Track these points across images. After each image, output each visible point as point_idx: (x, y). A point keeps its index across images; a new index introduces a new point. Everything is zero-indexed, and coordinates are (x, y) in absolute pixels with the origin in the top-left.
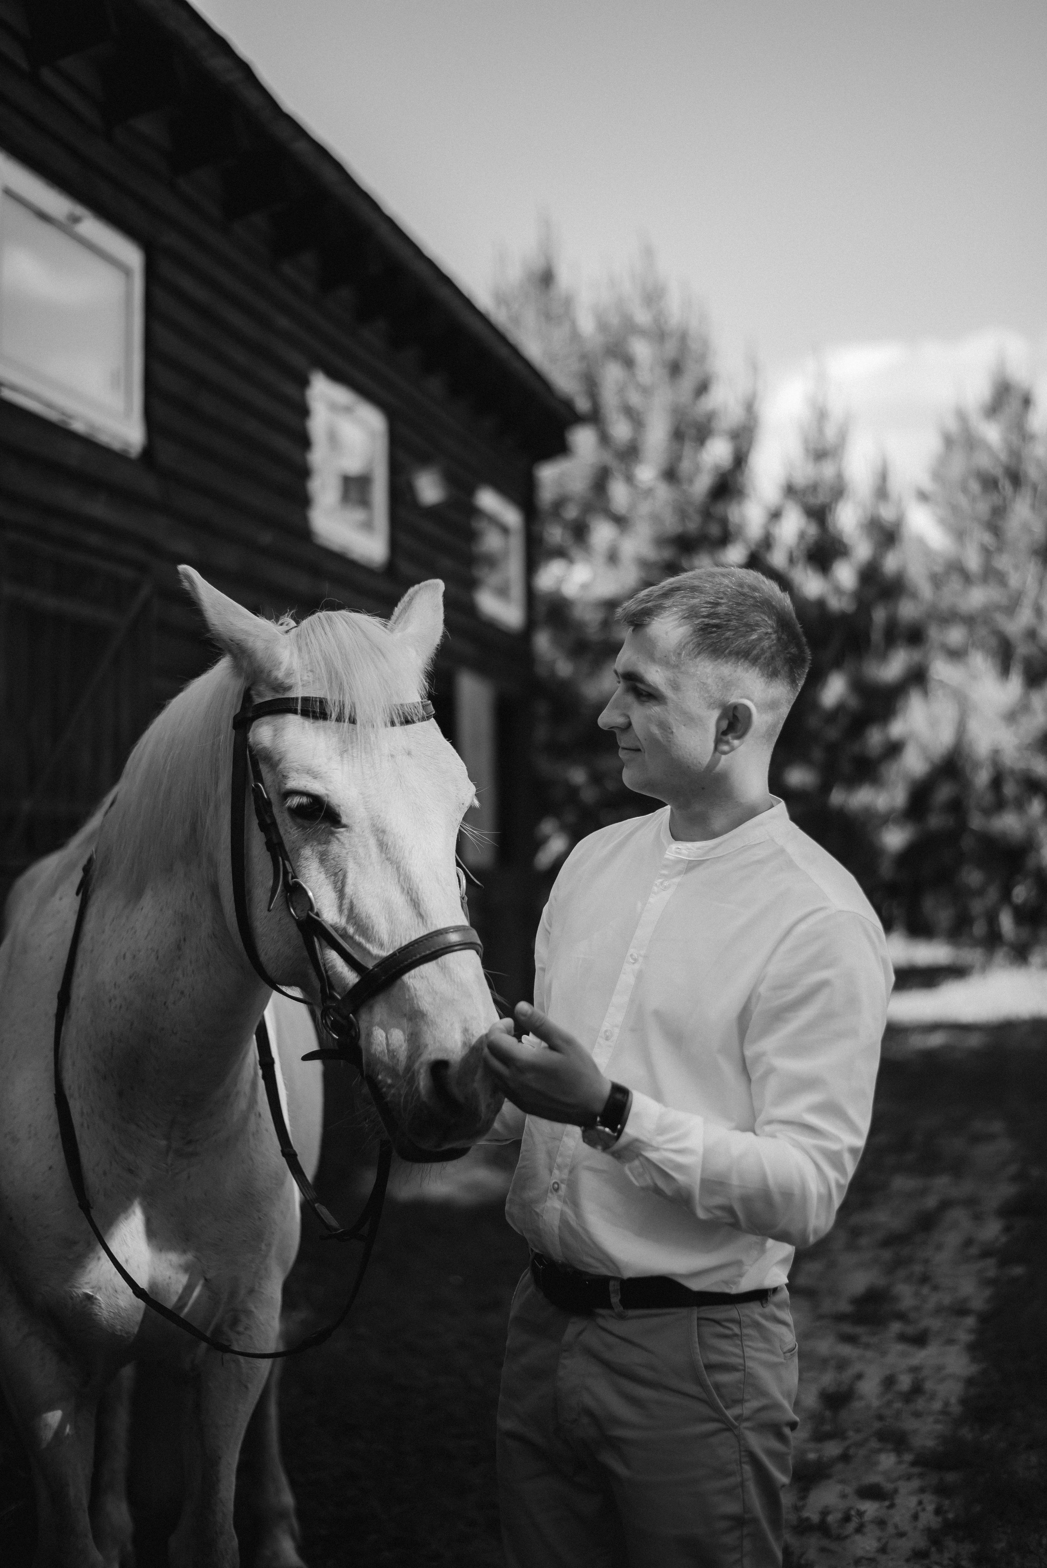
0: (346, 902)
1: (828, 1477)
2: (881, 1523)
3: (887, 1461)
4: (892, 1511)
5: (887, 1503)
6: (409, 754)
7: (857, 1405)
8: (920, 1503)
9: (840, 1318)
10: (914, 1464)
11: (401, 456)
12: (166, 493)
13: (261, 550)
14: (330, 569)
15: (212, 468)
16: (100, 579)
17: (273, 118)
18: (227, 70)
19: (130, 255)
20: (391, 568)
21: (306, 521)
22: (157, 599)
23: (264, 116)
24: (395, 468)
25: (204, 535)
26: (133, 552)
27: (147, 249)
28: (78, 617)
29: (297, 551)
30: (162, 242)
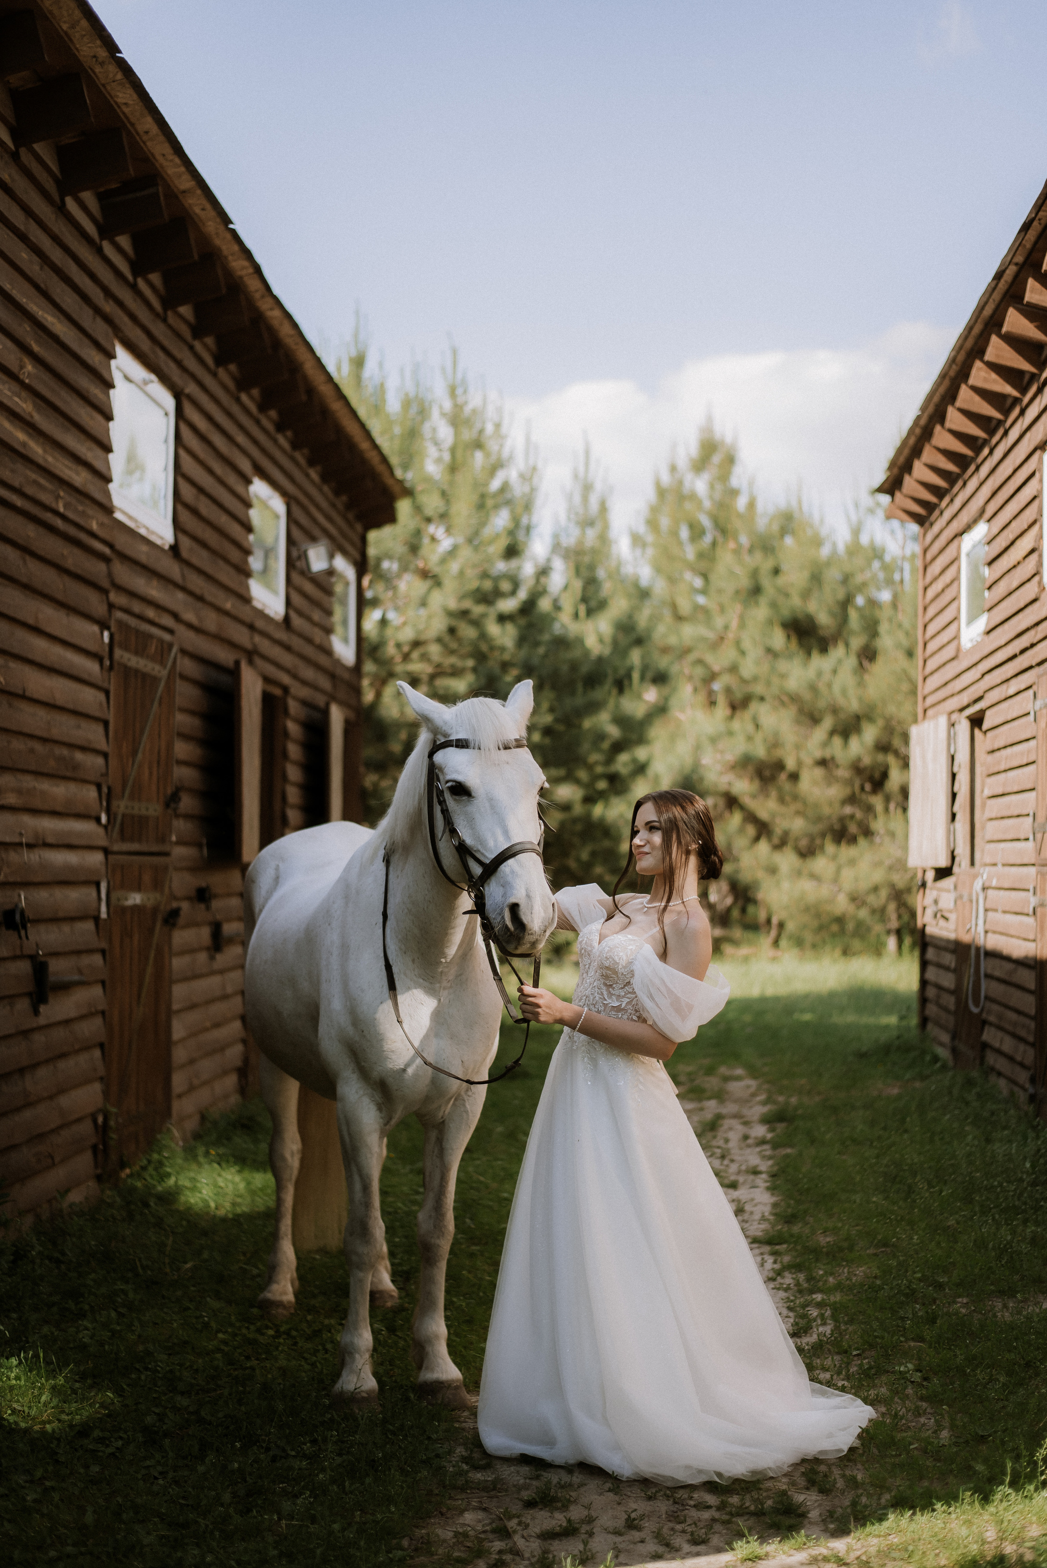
11: (297, 533)
12: (183, 576)
13: (227, 613)
14: (260, 624)
15: (204, 554)
16: (155, 641)
17: (263, 297)
18: (243, 268)
19: (169, 402)
20: (287, 619)
21: (247, 588)
22: (179, 656)
23: (257, 296)
24: (291, 541)
25: (199, 605)
26: (167, 621)
27: (178, 395)
28: (145, 670)
29: (243, 612)
30: (187, 391)
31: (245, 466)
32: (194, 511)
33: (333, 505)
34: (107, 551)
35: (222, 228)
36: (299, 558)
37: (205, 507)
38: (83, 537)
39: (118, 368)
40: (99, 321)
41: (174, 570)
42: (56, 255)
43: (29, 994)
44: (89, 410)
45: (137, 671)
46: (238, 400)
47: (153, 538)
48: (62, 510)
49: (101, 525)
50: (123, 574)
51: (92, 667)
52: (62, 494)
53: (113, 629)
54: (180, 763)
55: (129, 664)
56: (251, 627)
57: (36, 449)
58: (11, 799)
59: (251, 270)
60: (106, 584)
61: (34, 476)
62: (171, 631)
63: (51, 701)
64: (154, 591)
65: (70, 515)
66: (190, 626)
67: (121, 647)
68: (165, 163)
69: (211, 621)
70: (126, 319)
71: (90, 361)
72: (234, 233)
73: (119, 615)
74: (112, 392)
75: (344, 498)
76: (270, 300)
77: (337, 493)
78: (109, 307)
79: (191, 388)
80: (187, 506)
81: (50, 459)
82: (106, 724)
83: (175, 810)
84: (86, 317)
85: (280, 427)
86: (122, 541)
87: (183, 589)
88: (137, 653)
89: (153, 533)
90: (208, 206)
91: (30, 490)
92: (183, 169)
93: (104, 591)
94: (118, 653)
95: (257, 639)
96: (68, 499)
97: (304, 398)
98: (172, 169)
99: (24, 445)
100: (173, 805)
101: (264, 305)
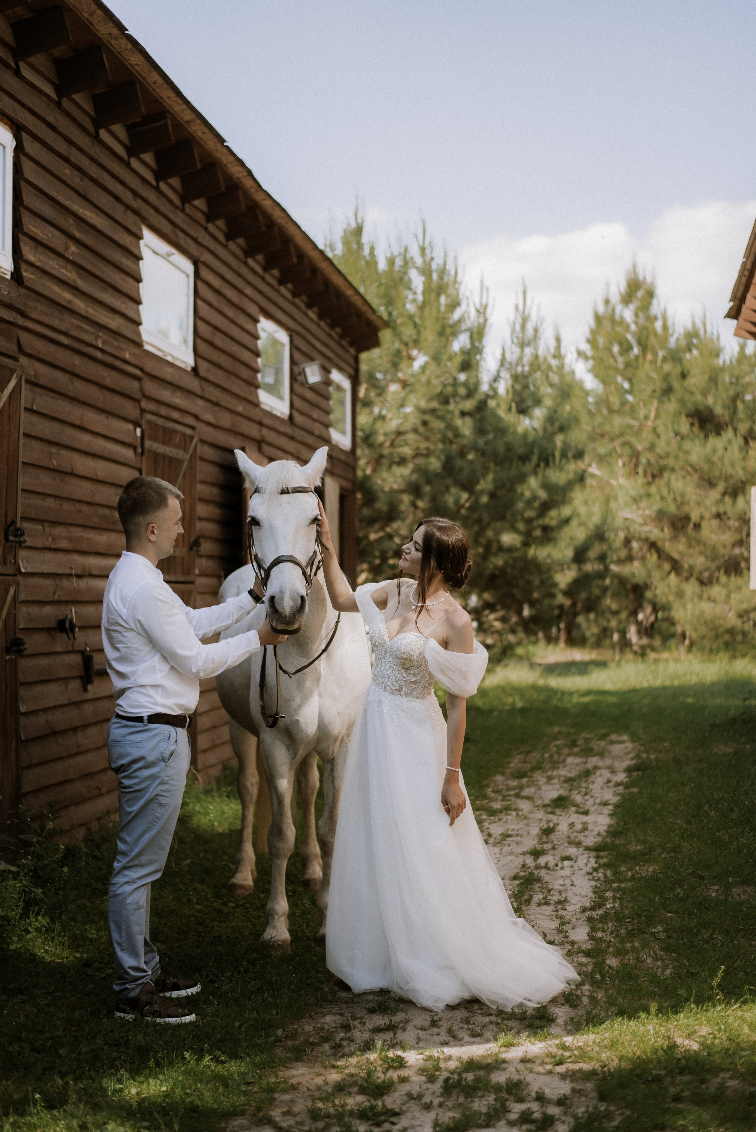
11: (297, 356)
12: (202, 388)
13: (239, 414)
14: (267, 421)
15: (220, 372)
16: (179, 435)
17: (256, 191)
18: (239, 172)
19: (189, 267)
20: (291, 417)
21: (257, 396)
22: (199, 444)
23: (253, 191)
24: (293, 362)
25: (217, 408)
26: (190, 420)
27: (196, 263)
28: (171, 455)
29: (253, 413)
30: (202, 259)
31: (253, 309)
32: (211, 344)
33: (330, 336)
34: (138, 372)
35: (219, 146)
36: (300, 374)
37: (219, 340)
38: (118, 363)
39: (146, 245)
40: (129, 213)
41: (195, 385)
42: (94, 171)
43: (81, 677)
44: (122, 275)
45: (164, 456)
46: (246, 263)
47: (178, 363)
48: (100, 345)
49: (133, 355)
50: (152, 388)
51: (128, 454)
52: (101, 334)
53: (144, 427)
54: (200, 519)
55: (158, 451)
56: (260, 423)
57: (80, 305)
58: (64, 544)
59: (245, 173)
60: (138, 396)
61: (77, 323)
62: (193, 428)
63: (95, 477)
64: (178, 399)
65: (107, 348)
66: (209, 424)
67: (151, 438)
68: (171, 103)
69: (226, 420)
70: (151, 211)
71: (122, 242)
72: (227, 147)
73: (149, 417)
74: (141, 263)
75: (338, 330)
76: (261, 193)
77: (332, 327)
78: (136, 204)
79: (206, 257)
80: (204, 340)
81: (91, 311)
83: (197, 551)
84: (119, 212)
85: (282, 282)
86: (150, 366)
87: (202, 398)
88: (164, 443)
89: (177, 359)
90: (207, 131)
91: (75, 333)
92: (184, 107)
93: (138, 401)
94: (148, 443)
95: (265, 432)
96: (106, 337)
97: (295, 260)
98: (177, 107)
99: (70, 302)
100: (195, 549)
101: (259, 197)
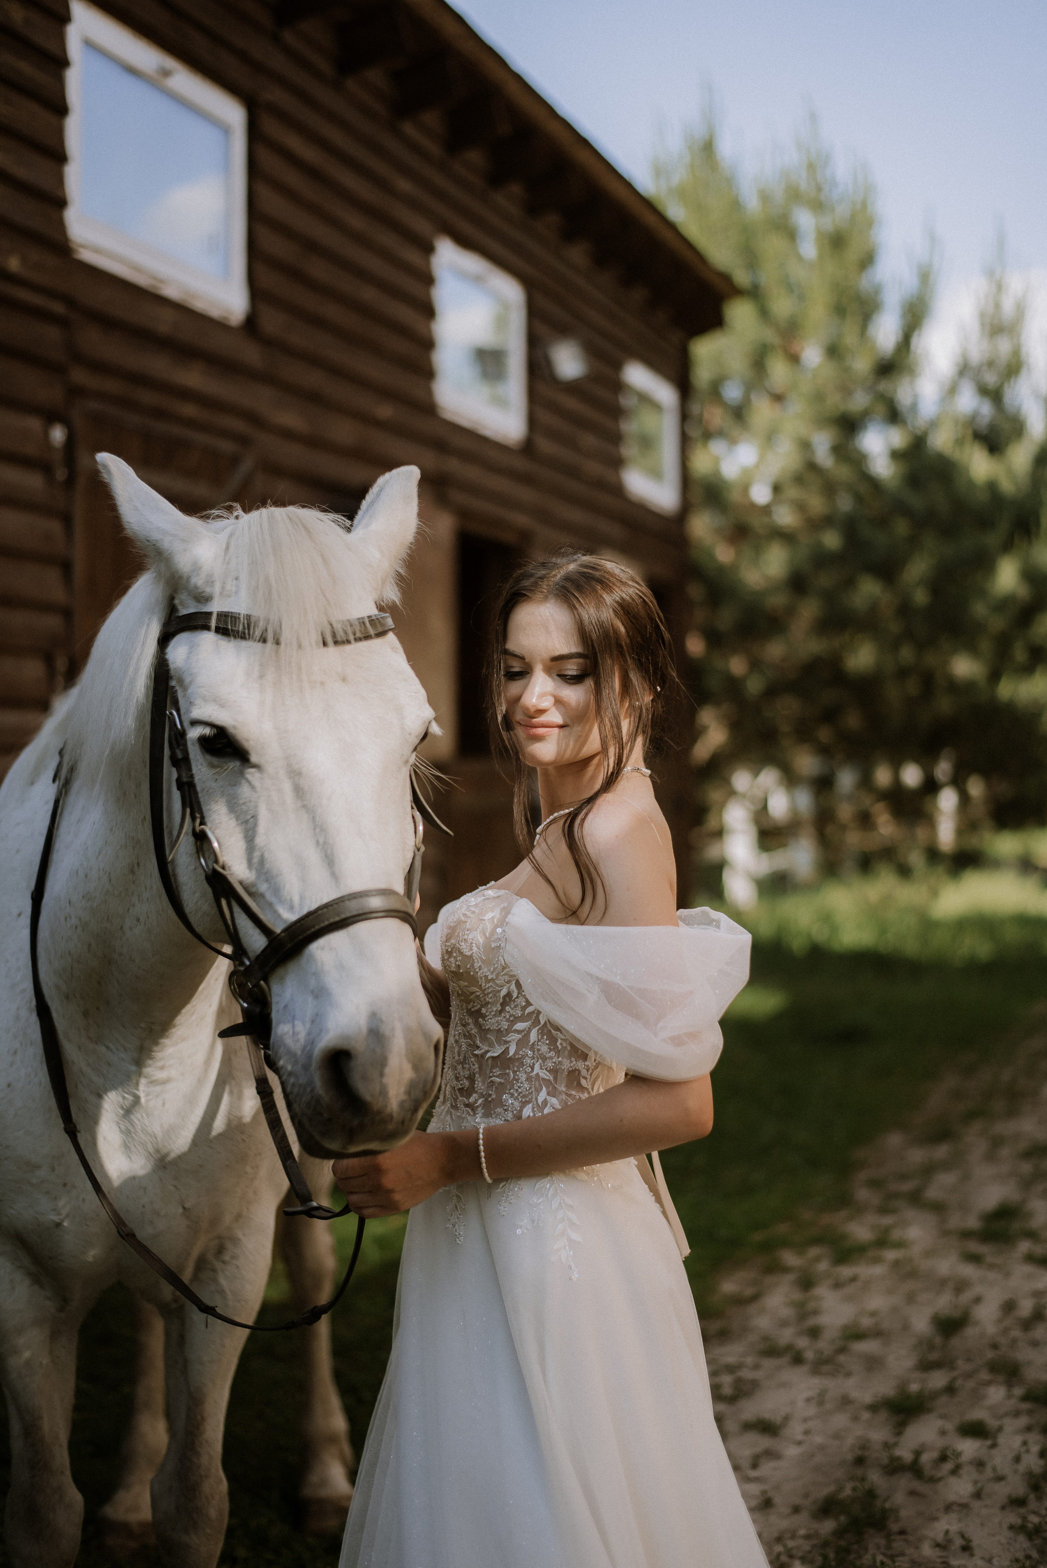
0: (257, 854)
1: (929, 1411)
2: (980, 1464)
3: (996, 1394)
4: (994, 1452)
5: (989, 1442)
6: (344, 680)
7: (970, 1332)
8: (1025, 1443)
9: (966, 1235)
10: (1025, 1398)
11: (540, 327)
12: (268, 363)
13: (377, 422)
16: (196, 452)
19: (231, 112)
20: (530, 444)
21: (430, 392)
22: (261, 474)
26: (230, 424)
27: (251, 106)
30: (267, 98)
33: (617, 299)
34: (60, 308)
39: (83, 39)
41: (249, 353)
46: (393, 128)
47: (199, 306)
49: (34, 266)
50: (104, 346)
51: (34, 483)
60: (58, 357)
69: (342, 432)
73: (95, 404)
74: (66, 74)
75: (640, 293)
77: (626, 284)
80: (281, 267)
82: (66, 567)
85: (494, 180)
86: (100, 298)
89: (195, 296)
93: (57, 369)
94: (89, 459)
